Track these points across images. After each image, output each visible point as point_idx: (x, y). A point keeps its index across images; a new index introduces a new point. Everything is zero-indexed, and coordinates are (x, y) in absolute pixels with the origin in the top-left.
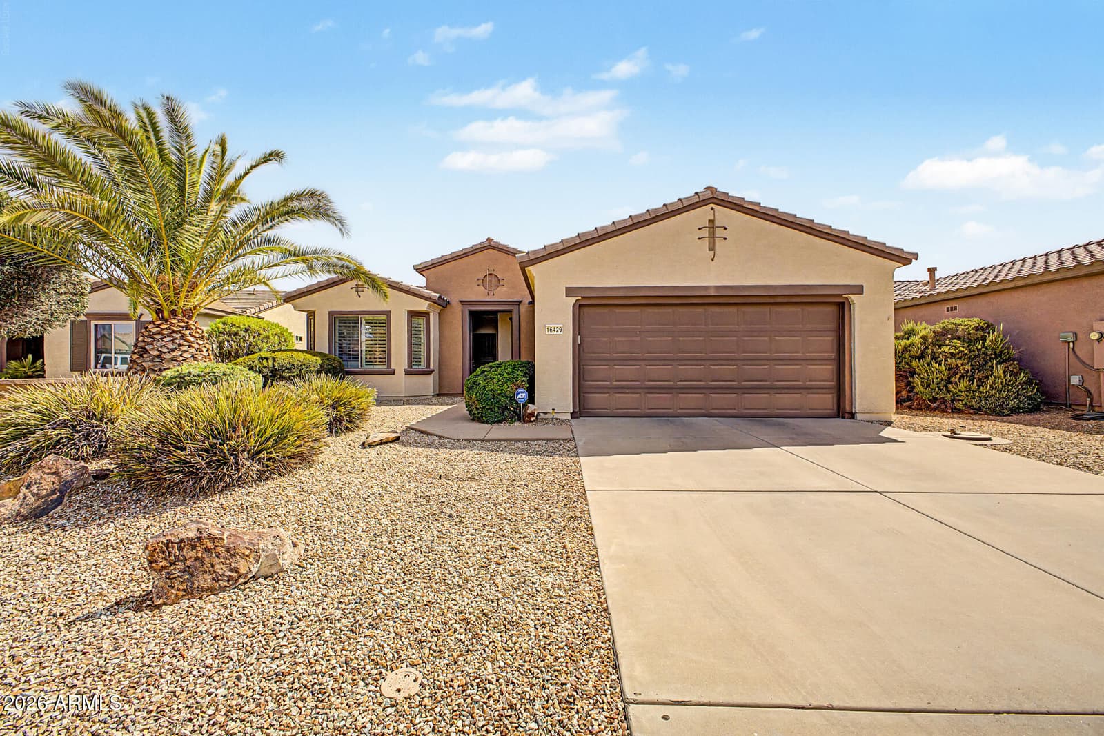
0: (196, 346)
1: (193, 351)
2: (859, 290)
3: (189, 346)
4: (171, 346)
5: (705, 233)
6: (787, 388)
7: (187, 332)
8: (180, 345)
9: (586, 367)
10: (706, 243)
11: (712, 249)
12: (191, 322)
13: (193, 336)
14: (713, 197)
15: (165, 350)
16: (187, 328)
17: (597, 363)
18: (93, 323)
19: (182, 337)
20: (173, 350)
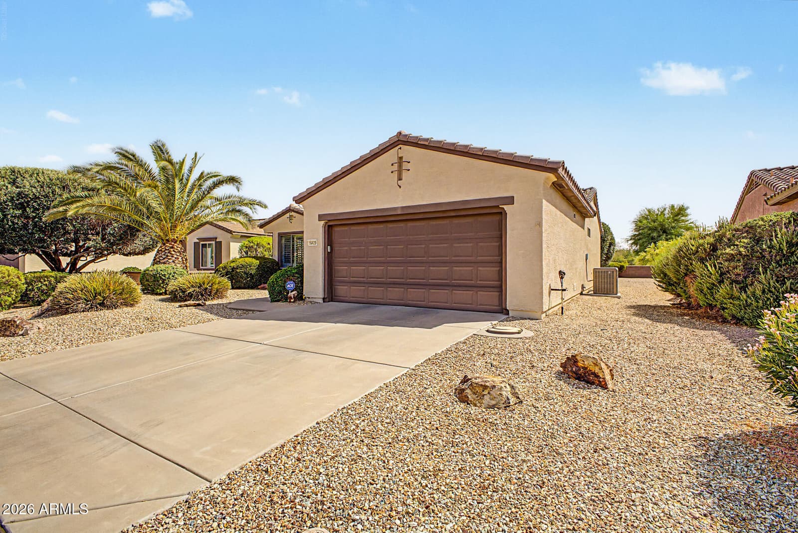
0: (175, 256)
1: (174, 259)
2: (510, 200)
3: (172, 256)
4: (164, 257)
5: (396, 167)
6: (466, 286)
7: (172, 250)
8: (167, 256)
9: (336, 267)
10: (396, 174)
11: (400, 179)
12: (175, 244)
13: (175, 252)
14: (399, 140)
15: (161, 259)
16: (172, 248)
17: (342, 264)
18: (201, 243)
19: (169, 252)
20: (164, 259)
